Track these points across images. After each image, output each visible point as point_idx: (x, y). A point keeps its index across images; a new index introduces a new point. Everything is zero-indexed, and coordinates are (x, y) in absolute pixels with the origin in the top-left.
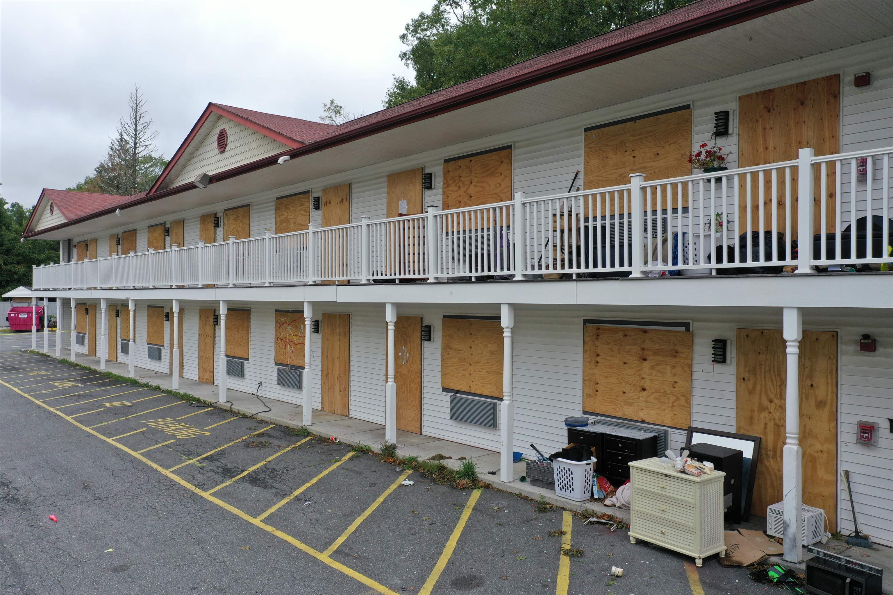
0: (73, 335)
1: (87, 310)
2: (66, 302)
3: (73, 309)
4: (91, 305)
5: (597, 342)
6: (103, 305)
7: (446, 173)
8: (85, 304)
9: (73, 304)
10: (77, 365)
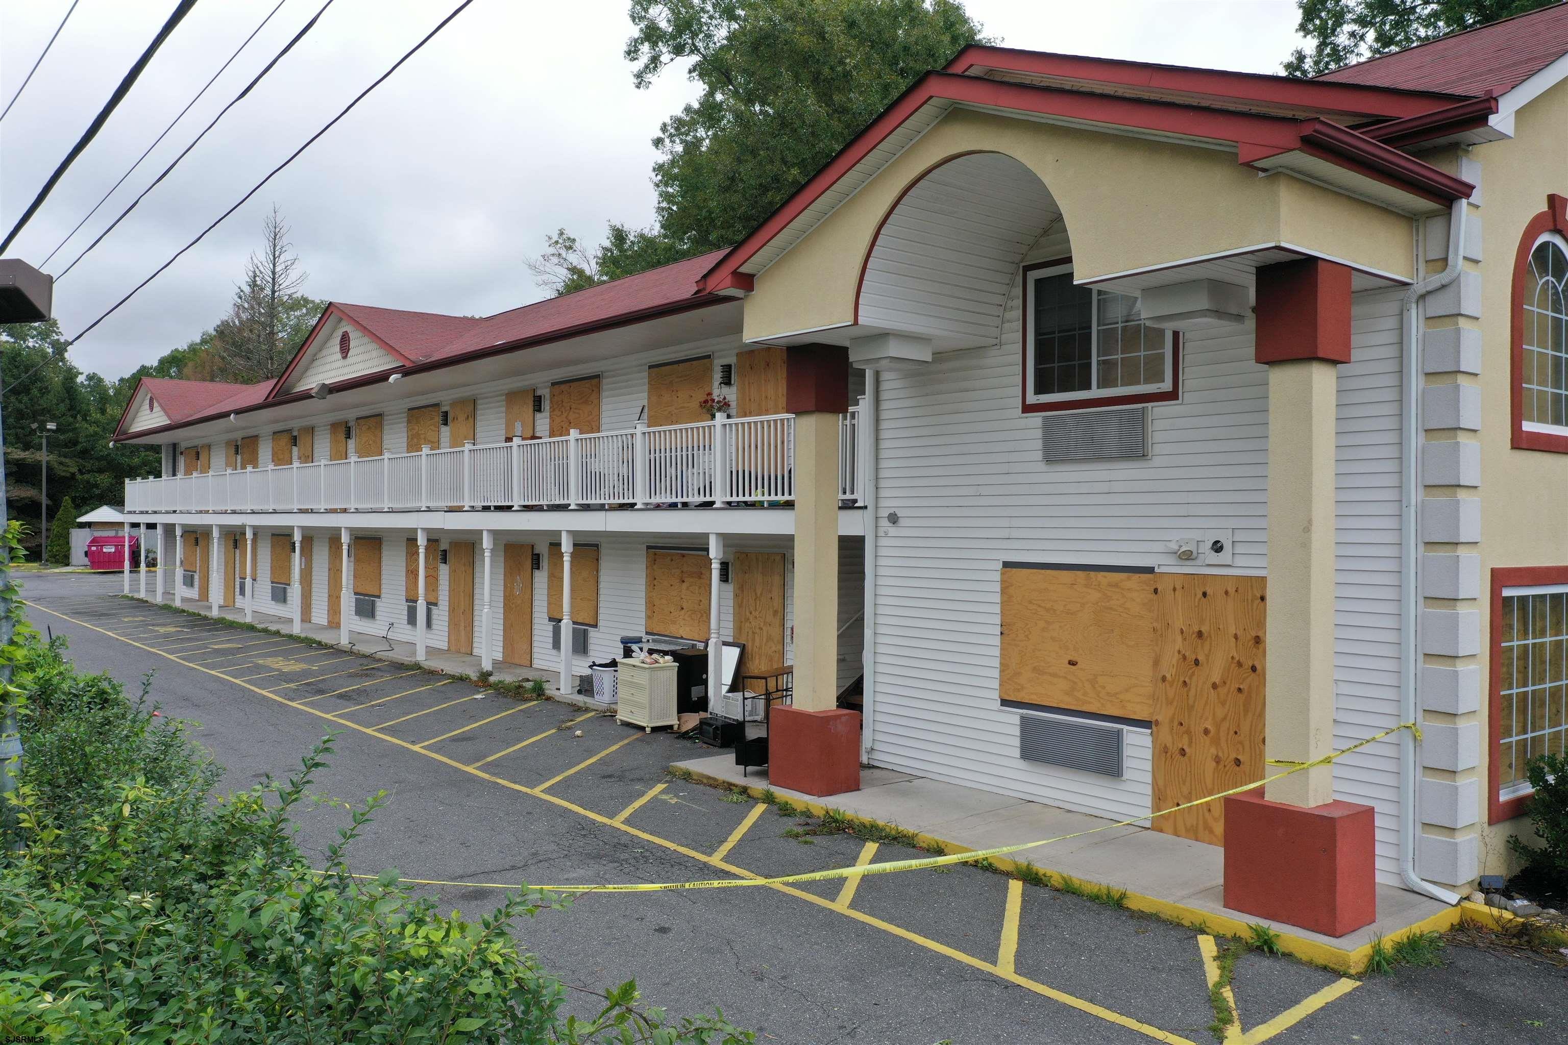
0: (179, 573)
1: (197, 539)
2: (169, 529)
3: (178, 538)
4: (202, 534)
5: (655, 567)
6: (215, 533)
7: (553, 396)
8: (195, 532)
9: (178, 532)
10: (183, 611)
